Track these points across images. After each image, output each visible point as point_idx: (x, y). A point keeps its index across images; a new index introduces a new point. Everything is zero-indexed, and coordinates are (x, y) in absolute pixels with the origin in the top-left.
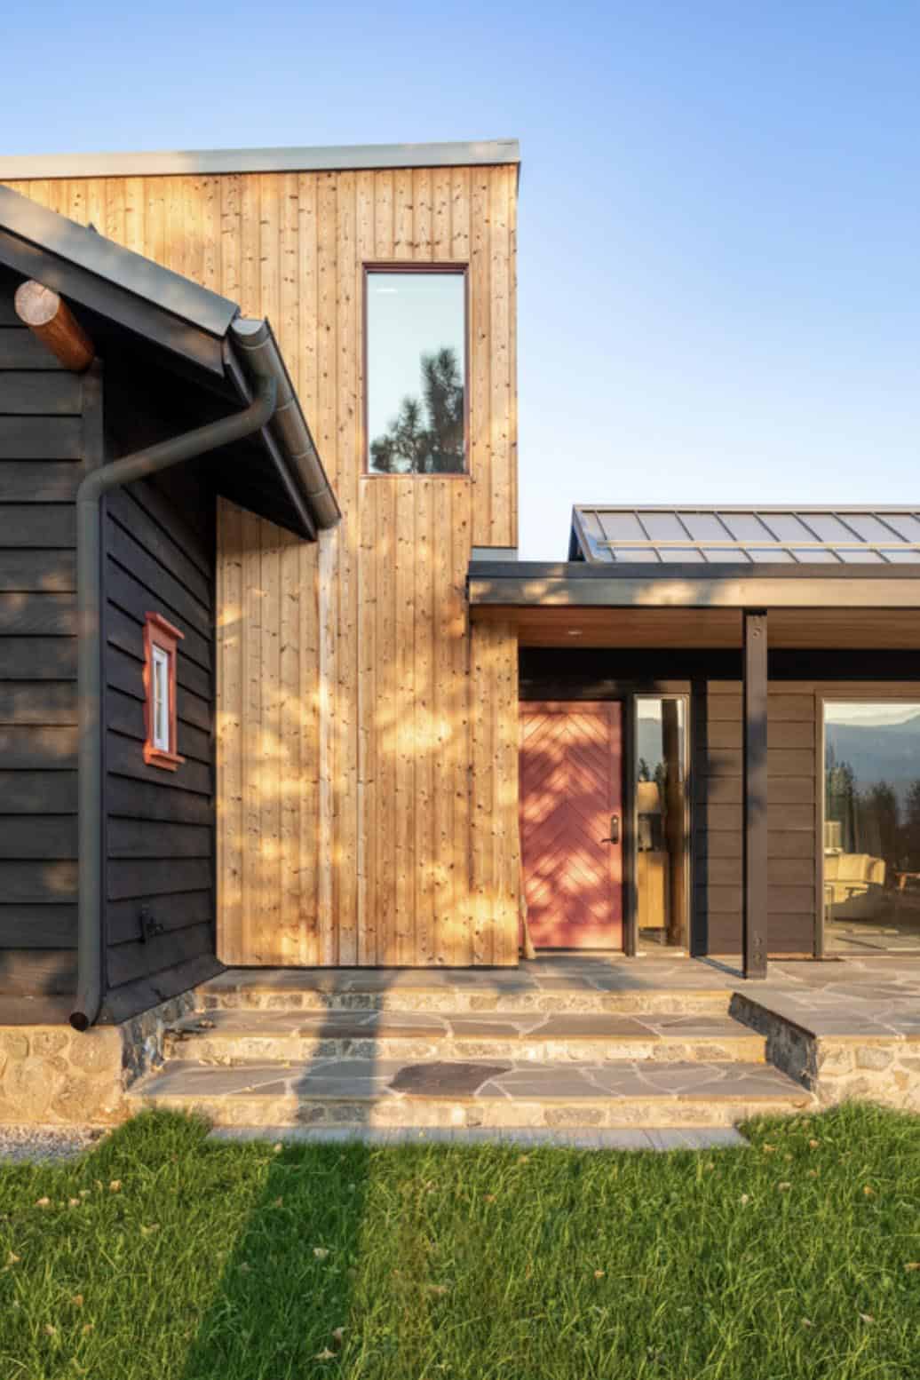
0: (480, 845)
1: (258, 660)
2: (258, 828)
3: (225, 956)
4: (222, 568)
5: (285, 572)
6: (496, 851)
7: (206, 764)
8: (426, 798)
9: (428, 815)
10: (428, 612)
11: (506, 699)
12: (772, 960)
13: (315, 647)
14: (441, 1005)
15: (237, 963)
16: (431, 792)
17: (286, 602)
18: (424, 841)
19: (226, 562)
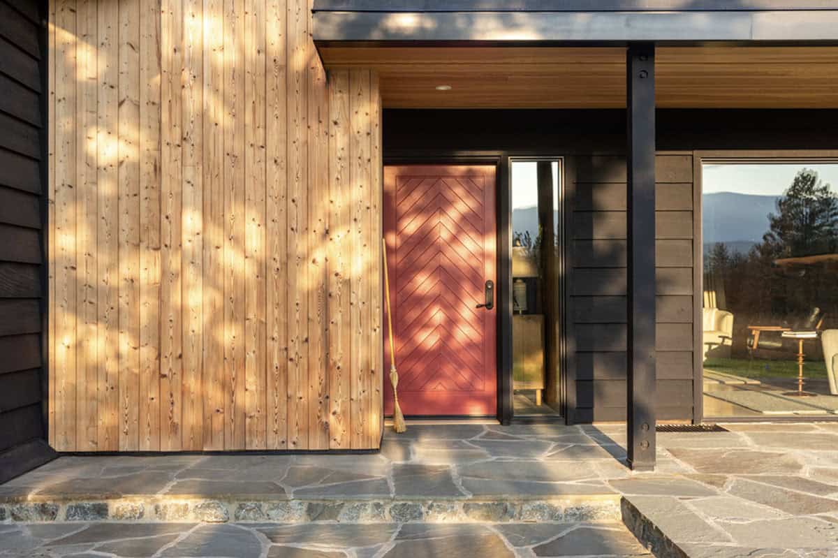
0: (337, 317)
1: (95, 115)
2: (94, 300)
3: (57, 442)
4: (54, 14)
5: (124, 20)
6: (355, 321)
7: (38, 230)
8: (278, 265)
9: (281, 284)
10: (281, 62)
11: (366, 156)
12: (660, 429)
13: (157, 101)
14: (273, 513)
15: (71, 449)
16: (284, 259)
17: (125, 49)
18: (276, 312)
19: (59, 9)
